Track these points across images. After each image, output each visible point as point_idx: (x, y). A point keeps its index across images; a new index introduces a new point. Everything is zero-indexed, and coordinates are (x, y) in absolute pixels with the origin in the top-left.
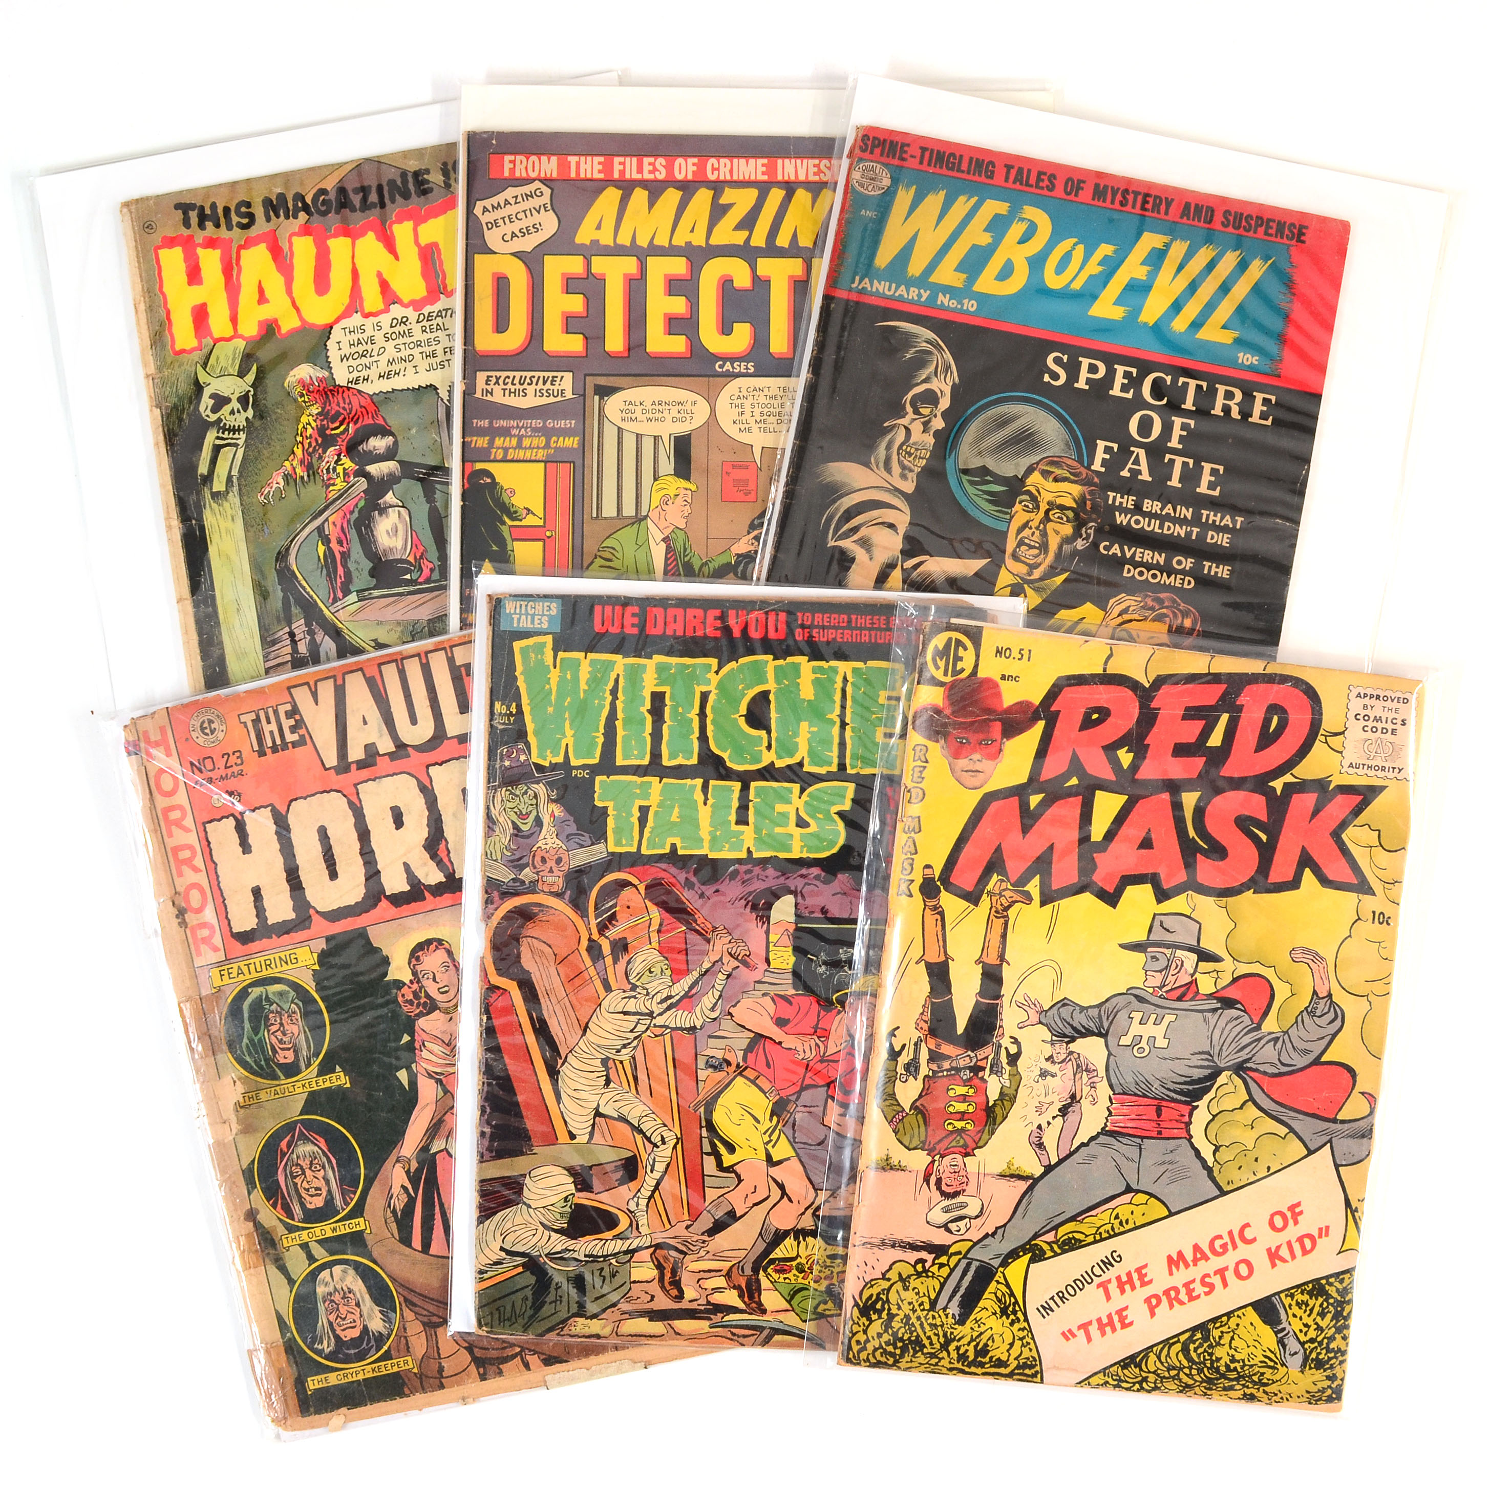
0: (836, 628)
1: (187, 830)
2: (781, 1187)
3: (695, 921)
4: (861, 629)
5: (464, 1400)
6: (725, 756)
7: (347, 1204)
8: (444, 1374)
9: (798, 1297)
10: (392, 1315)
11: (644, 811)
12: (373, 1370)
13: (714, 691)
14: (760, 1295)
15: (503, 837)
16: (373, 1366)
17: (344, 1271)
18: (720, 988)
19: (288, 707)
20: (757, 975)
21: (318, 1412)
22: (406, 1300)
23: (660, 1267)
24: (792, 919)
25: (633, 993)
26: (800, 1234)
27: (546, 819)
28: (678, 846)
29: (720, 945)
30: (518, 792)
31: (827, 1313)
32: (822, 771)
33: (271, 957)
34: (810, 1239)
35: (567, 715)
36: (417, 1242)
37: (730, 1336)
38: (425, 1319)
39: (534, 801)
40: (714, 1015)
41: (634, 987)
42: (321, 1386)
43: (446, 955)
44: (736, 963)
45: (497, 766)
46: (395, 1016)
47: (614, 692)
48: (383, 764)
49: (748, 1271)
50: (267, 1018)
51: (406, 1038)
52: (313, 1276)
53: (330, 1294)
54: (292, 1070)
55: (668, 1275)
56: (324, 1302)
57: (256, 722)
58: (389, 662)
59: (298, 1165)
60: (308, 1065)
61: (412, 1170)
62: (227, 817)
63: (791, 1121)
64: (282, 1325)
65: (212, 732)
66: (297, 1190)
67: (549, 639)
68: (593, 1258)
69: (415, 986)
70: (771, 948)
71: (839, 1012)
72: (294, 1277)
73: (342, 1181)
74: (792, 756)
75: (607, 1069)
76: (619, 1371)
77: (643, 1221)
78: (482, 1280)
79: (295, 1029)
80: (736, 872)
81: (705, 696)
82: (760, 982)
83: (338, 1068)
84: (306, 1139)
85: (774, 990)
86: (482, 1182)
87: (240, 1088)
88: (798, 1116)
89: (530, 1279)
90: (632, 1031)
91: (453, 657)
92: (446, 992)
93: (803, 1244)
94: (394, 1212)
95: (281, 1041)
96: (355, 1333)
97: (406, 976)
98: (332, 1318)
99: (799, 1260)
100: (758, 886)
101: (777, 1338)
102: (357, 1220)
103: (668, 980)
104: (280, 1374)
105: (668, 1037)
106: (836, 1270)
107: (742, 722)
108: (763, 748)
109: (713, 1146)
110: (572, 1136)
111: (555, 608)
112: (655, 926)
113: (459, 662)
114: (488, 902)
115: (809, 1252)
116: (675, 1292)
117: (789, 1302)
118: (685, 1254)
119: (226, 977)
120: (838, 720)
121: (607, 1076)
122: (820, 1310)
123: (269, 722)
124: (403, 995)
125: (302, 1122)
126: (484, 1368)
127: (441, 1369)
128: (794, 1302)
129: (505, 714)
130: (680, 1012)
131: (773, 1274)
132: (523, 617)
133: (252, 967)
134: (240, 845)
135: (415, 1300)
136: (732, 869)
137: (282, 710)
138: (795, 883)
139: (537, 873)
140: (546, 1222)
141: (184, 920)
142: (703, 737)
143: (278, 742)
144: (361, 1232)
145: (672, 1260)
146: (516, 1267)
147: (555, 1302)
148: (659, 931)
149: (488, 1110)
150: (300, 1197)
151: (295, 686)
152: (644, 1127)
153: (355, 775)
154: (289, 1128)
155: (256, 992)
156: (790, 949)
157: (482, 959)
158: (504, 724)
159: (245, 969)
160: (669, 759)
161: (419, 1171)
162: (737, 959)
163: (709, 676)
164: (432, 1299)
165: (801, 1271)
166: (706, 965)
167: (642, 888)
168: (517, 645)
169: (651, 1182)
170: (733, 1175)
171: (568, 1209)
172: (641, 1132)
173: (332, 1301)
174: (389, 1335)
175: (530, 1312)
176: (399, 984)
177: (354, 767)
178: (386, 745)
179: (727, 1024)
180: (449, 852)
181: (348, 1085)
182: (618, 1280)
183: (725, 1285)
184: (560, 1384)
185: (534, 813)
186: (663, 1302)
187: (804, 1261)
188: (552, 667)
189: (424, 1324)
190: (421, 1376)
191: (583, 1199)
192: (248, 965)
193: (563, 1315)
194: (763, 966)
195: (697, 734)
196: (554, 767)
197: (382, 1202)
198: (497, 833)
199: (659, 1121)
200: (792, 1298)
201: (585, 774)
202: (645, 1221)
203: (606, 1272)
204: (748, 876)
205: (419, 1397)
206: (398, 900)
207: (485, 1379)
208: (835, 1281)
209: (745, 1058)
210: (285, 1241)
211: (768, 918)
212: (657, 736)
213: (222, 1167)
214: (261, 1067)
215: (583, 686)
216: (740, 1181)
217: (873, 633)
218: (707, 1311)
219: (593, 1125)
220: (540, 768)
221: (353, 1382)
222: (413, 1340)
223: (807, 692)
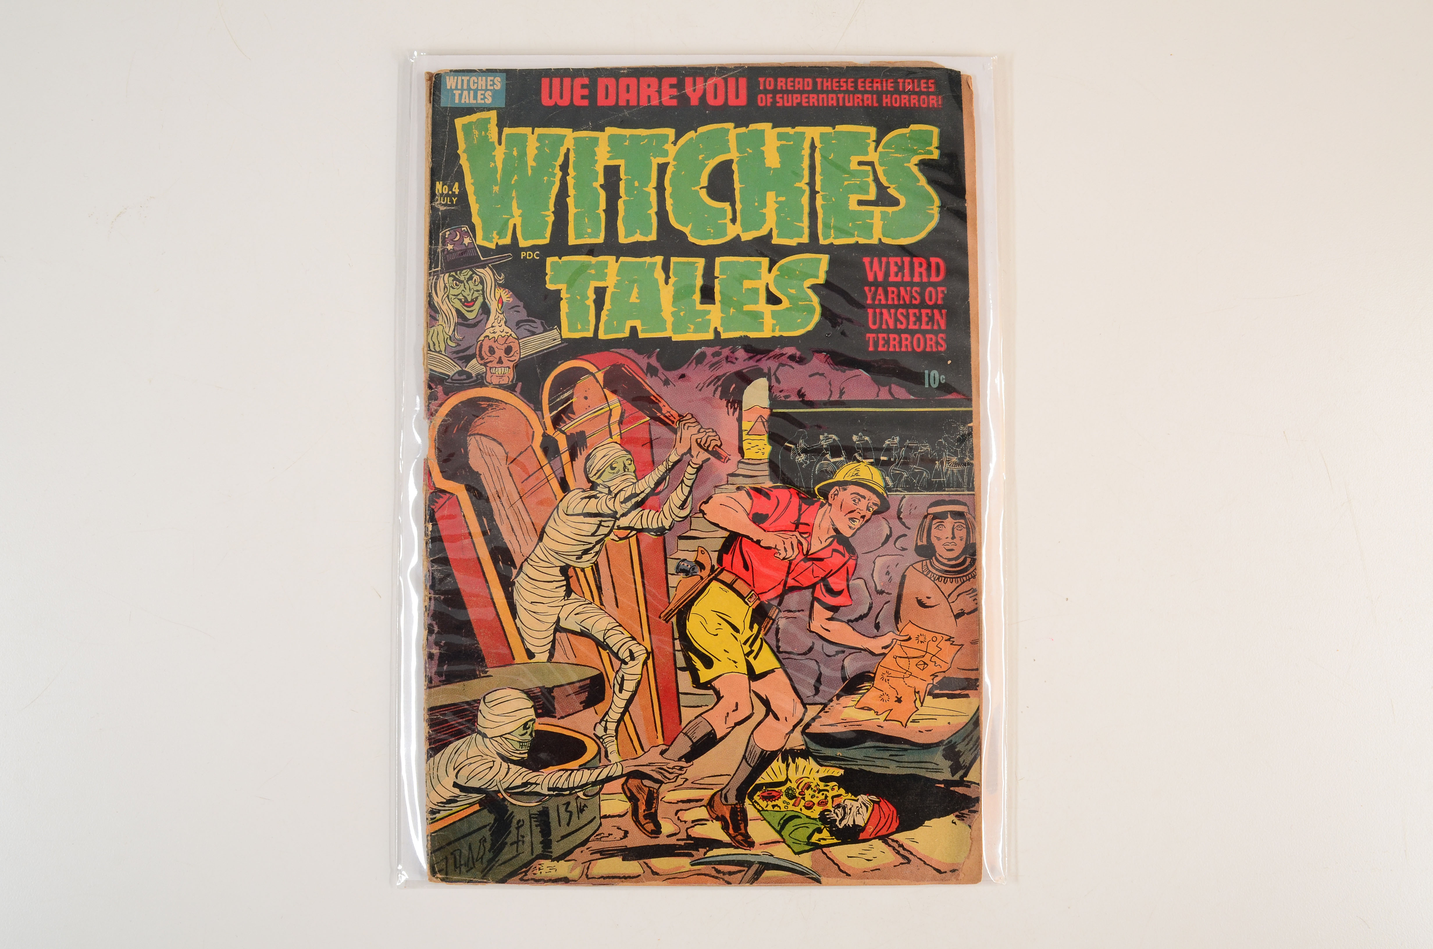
0: (801, 92)
2: (766, 702)
3: (660, 411)
4: (827, 92)
6: (686, 230)
9: (789, 827)
11: (600, 293)
13: (672, 163)
14: (746, 825)
15: (446, 327)
18: (689, 483)
20: (730, 467)
23: (632, 799)
24: (766, 403)
25: (593, 493)
26: (789, 755)
27: (493, 306)
28: (639, 329)
29: (689, 433)
30: (462, 278)
31: (823, 843)
32: (793, 242)
34: (800, 761)
35: (514, 194)
37: (714, 873)
39: (480, 287)
40: (684, 513)
41: (594, 486)
44: (707, 455)
45: (439, 250)
47: (564, 167)
49: (732, 800)
55: (642, 807)
63: (774, 626)
67: (493, 115)
68: (557, 791)
70: (745, 437)
71: (822, 505)
74: (759, 228)
75: (567, 579)
77: (612, 748)
78: (434, 821)
80: (703, 355)
81: (662, 169)
82: (733, 475)
85: (748, 483)
86: (432, 710)
88: (782, 623)
89: (488, 818)
90: (593, 535)
93: (792, 766)
99: (789, 784)
100: (728, 369)
101: (767, 873)
103: (631, 476)
105: (633, 540)
106: (830, 794)
107: (703, 193)
108: (728, 221)
109: (688, 660)
110: (531, 655)
111: (498, 83)
112: (616, 417)
114: (431, 397)
115: (799, 775)
116: (650, 827)
117: (779, 832)
118: (661, 783)
120: (807, 189)
121: (568, 585)
122: (814, 839)
128: (785, 833)
129: (447, 195)
130: (646, 511)
131: (760, 802)
132: (465, 93)
136: (698, 351)
138: (766, 364)
139: (485, 364)
140: (504, 753)
142: (662, 214)
145: (646, 790)
146: (471, 805)
147: (517, 842)
148: (621, 423)
149: (436, 629)
152: (610, 642)
156: (765, 437)
157: (426, 461)
158: (446, 205)
160: (626, 237)
162: (707, 450)
163: (666, 147)
165: (791, 796)
166: (674, 458)
167: (600, 376)
168: (459, 122)
169: (620, 702)
170: (711, 692)
171: (527, 737)
172: (606, 647)
175: (489, 855)
179: (698, 523)
182: (587, 816)
183: (707, 816)
185: (480, 300)
186: (638, 839)
187: (794, 785)
188: (496, 144)
191: (544, 725)
193: (526, 857)
194: (736, 457)
195: (655, 209)
196: (501, 249)
198: (440, 322)
199: (627, 635)
200: (783, 827)
201: (535, 256)
202: (615, 747)
203: (573, 807)
204: (717, 359)
208: (829, 806)
209: (720, 560)
211: (740, 403)
212: (612, 212)
215: (531, 163)
216: (719, 698)
217: (841, 96)
218: (687, 847)
219: (554, 641)
220: (485, 251)
223: (772, 159)
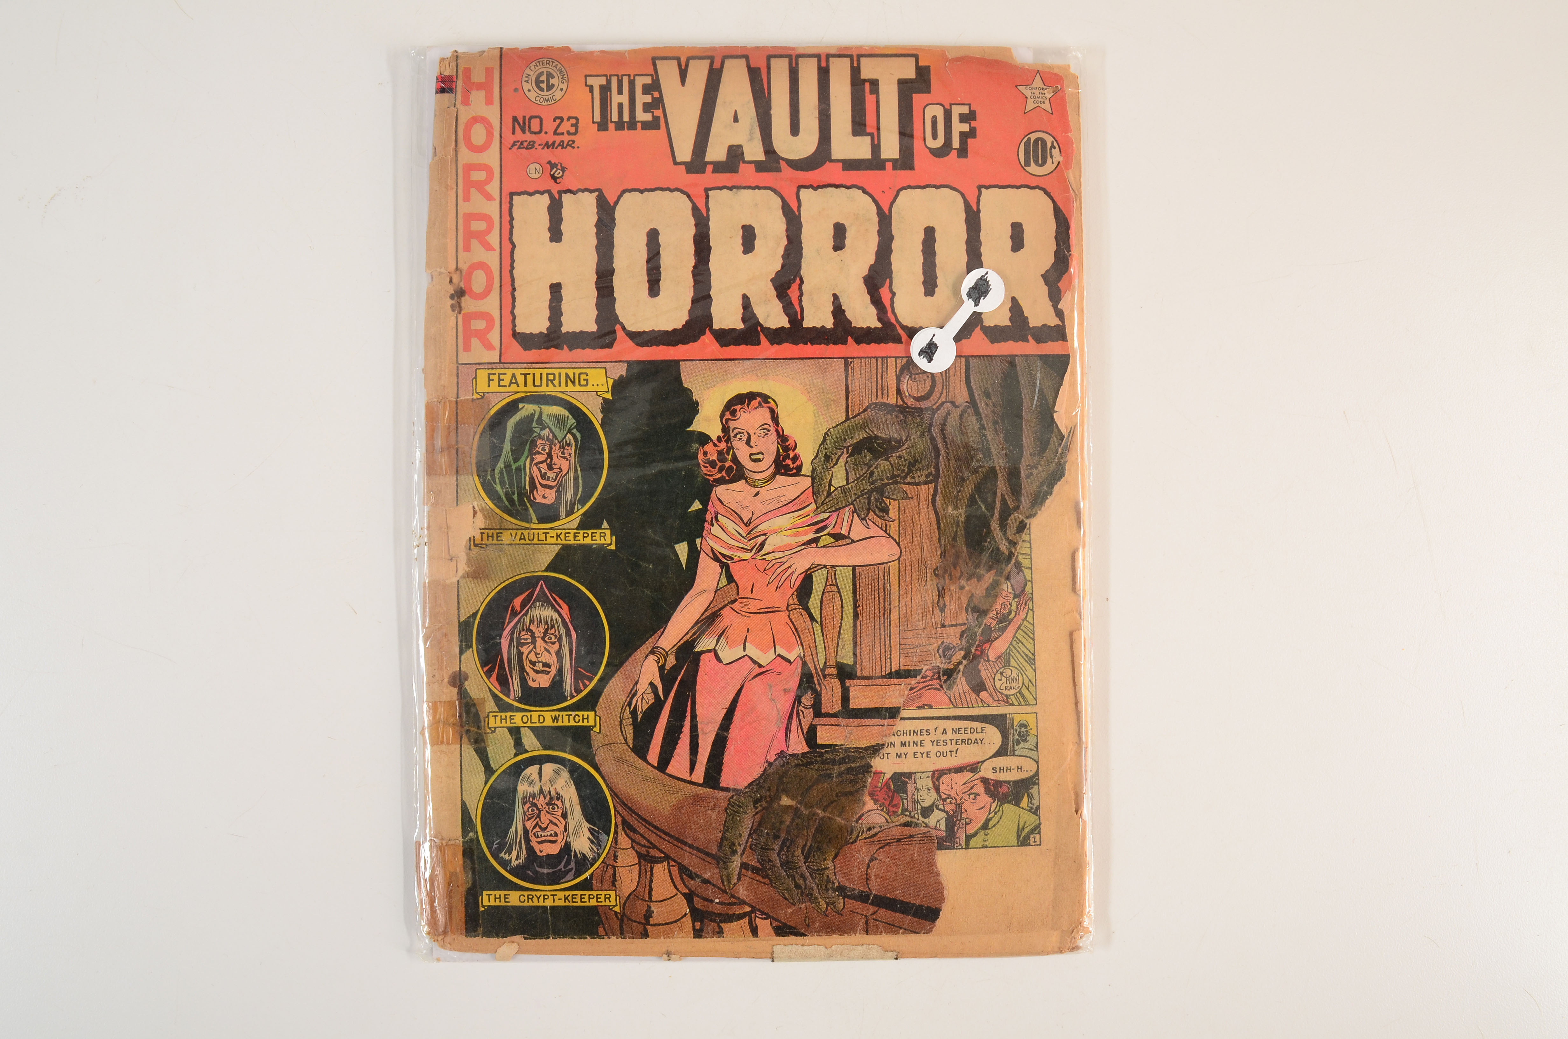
1: (489, 197)
5: (669, 955)
7: (578, 691)
8: (651, 921)
10: (603, 837)
12: (566, 898)
16: (567, 893)
17: (557, 772)
19: (648, 80)
21: (487, 934)
22: (624, 822)
33: (556, 372)
36: (653, 755)
38: (643, 851)
42: (498, 903)
43: (769, 415)
46: (691, 474)
48: (747, 173)
50: (533, 444)
51: (697, 506)
52: (517, 770)
53: (534, 796)
54: (549, 515)
56: (524, 803)
57: (605, 90)
58: (781, 56)
59: (529, 630)
60: (570, 513)
61: (668, 667)
62: (542, 193)
64: (467, 821)
65: (550, 87)
66: (520, 661)
69: (723, 445)
72: (494, 765)
73: (578, 661)
76: (865, 957)
79: (565, 465)
83: (605, 524)
84: (546, 602)
87: (480, 522)
91: (859, 68)
92: (759, 460)
94: (634, 713)
95: (543, 476)
96: (554, 849)
97: (714, 430)
98: (529, 825)
102: (585, 713)
104: (450, 881)
113: (865, 74)
119: (494, 384)
123: (620, 92)
124: (705, 453)
125: (545, 578)
126: (702, 922)
127: (649, 914)
133: (530, 379)
134: (550, 229)
135: (635, 824)
137: (640, 82)
141: (459, 304)
143: (626, 118)
144: (588, 729)
150: (522, 670)
151: (663, 58)
153: (709, 177)
154: (529, 583)
155: (527, 409)
159: (520, 379)
161: (676, 669)
164: (657, 828)
173: (535, 805)
174: (595, 861)
176: (704, 439)
177: (710, 168)
178: (754, 151)
180: (801, 294)
181: (613, 547)
184: (790, 958)
189: (640, 856)
190: (622, 918)
192: (525, 375)
197: (623, 698)
205: (614, 942)
206: (726, 337)
207: (700, 937)
210: (492, 720)
213: (434, 614)
214: (511, 501)
221: (537, 907)
222: (622, 873)
